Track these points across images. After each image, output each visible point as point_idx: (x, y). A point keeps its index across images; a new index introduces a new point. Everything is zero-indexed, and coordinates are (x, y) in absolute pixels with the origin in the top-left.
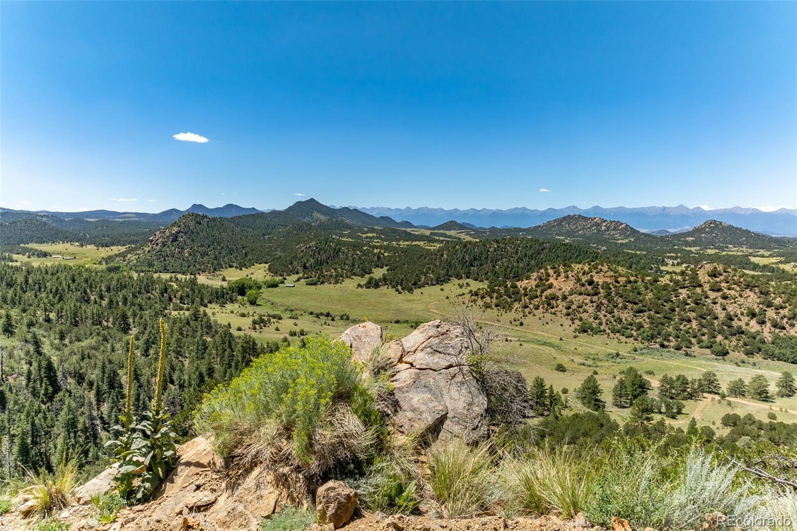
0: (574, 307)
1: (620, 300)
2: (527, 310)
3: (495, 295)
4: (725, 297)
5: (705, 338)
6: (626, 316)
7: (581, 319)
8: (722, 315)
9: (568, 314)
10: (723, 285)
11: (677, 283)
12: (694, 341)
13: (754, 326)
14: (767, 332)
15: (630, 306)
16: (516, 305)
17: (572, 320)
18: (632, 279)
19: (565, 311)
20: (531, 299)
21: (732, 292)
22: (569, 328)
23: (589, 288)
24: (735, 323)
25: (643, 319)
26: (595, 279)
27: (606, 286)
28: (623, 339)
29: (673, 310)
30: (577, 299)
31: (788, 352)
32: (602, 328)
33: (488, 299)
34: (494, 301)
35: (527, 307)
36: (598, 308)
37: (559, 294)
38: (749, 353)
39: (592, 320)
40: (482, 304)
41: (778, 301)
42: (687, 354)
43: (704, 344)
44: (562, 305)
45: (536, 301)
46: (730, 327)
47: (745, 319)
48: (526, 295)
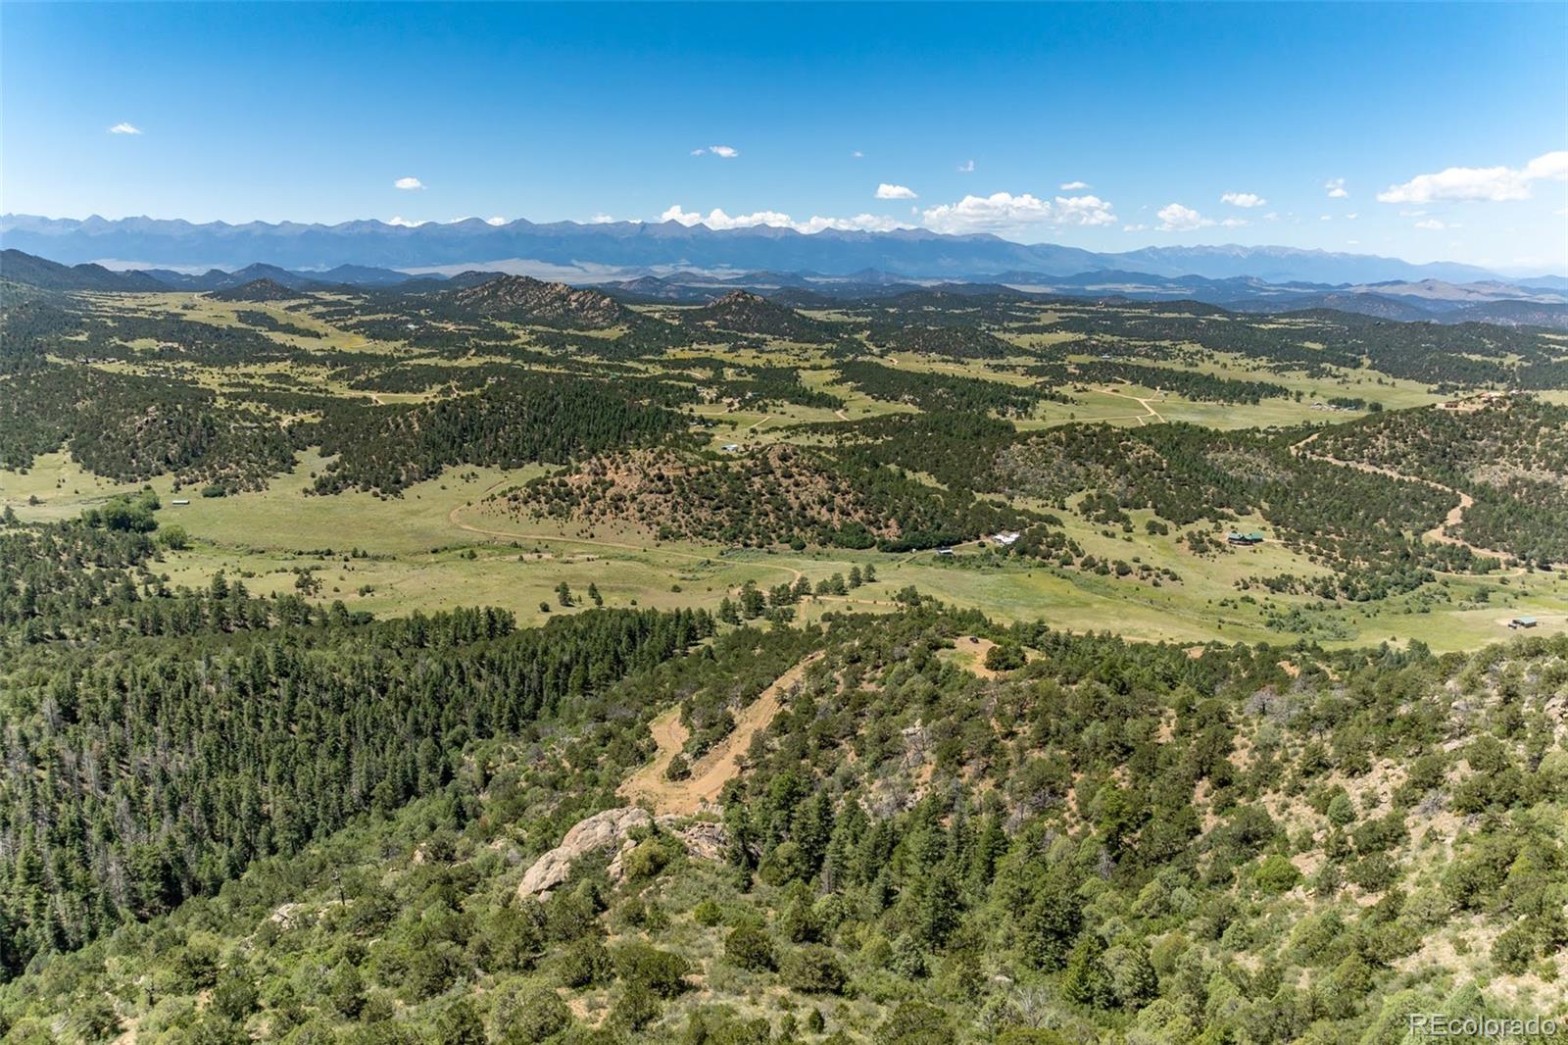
0: (647, 509)
1: (695, 497)
2: (593, 517)
3: (543, 499)
4: (797, 485)
5: (783, 532)
6: (704, 514)
7: (658, 524)
8: (796, 506)
9: (643, 519)
10: (794, 470)
11: (749, 470)
12: (773, 536)
13: (825, 516)
14: (836, 521)
15: (707, 503)
16: (576, 511)
17: (649, 525)
18: (703, 468)
19: (638, 515)
20: (593, 501)
21: (803, 478)
22: (649, 536)
23: (660, 484)
24: (809, 513)
25: (722, 516)
26: (665, 474)
27: (678, 481)
28: (706, 541)
29: (749, 503)
30: (649, 499)
31: (853, 539)
32: (683, 531)
33: (533, 504)
34: (546, 508)
35: (591, 513)
36: (674, 509)
37: (625, 493)
38: (823, 544)
39: (670, 523)
40: (529, 512)
41: (843, 486)
42: (770, 552)
43: (784, 539)
44: (632, 508)
45: (600, 504)
46: (804, 517)
47: (817, 507)
48: (583, 497)
